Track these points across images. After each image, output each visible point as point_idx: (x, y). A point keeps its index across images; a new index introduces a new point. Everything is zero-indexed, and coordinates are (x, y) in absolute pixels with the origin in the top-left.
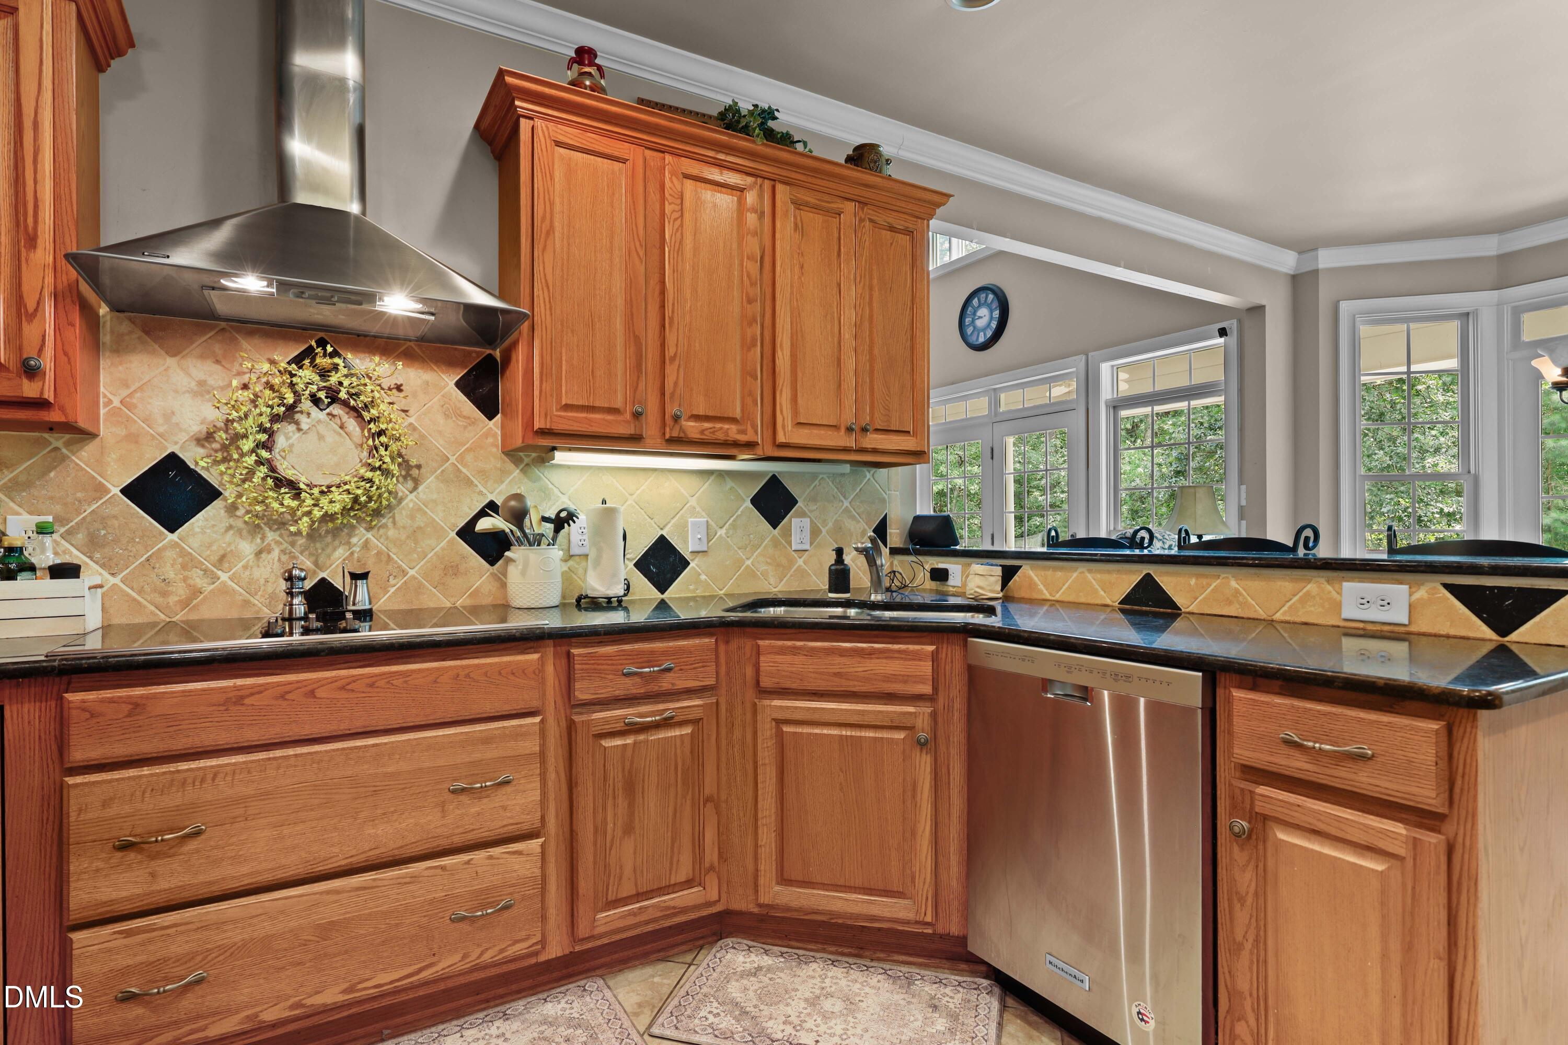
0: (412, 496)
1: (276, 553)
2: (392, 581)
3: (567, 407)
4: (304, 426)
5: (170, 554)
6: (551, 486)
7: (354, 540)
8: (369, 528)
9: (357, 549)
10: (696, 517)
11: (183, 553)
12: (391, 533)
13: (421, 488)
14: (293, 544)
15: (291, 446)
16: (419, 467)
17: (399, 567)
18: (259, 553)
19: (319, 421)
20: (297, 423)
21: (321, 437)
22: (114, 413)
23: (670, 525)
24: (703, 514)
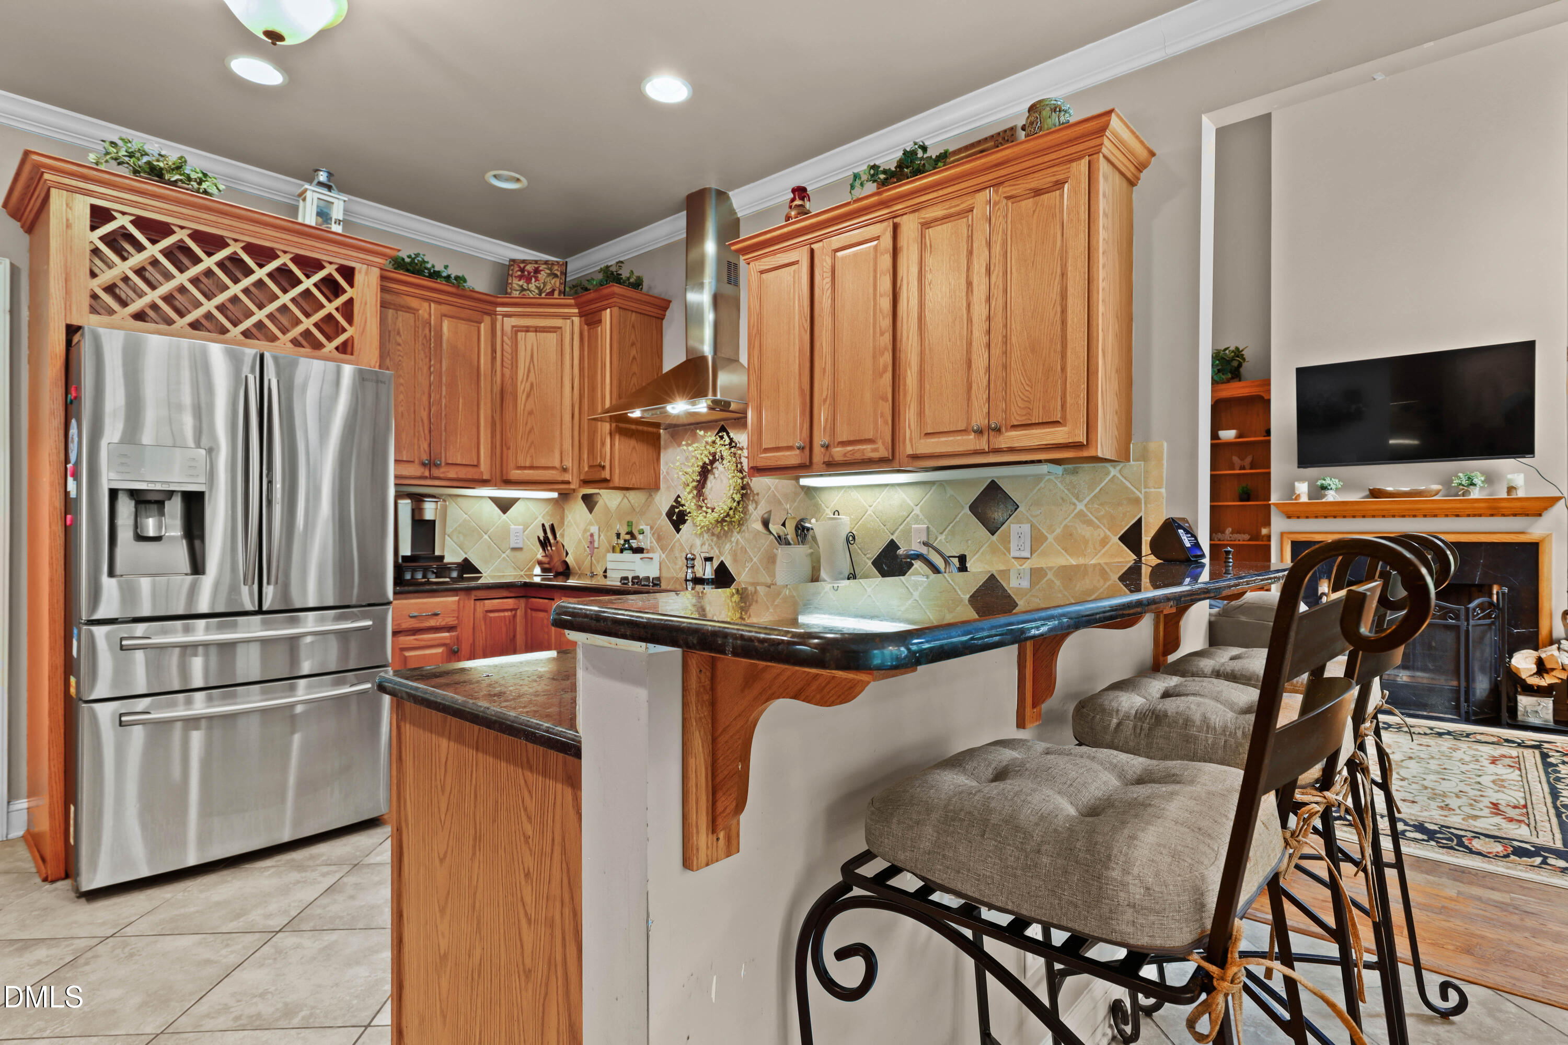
0: (755, 513)
1: (707, 544)
2: (747, 565)
3: (767, 450)
4: (716, 476)
5: (677, 544)
6: (820, 502)
7: (733, 539)
8: (738, 533)
9: (734, 544)
10: (919, 524)
11: (681, 545)
12: (747, 535)
13: (759, 507)
14: (712, 541)
15: (712, 487)
16: (758, 494)
17: (750, 556)
18: (702, 545)
19: (721, 472)
20: (714, 474)
21: (722, 481)
22: (665, 477)
23: (897, 532)
24: (926, 521)
